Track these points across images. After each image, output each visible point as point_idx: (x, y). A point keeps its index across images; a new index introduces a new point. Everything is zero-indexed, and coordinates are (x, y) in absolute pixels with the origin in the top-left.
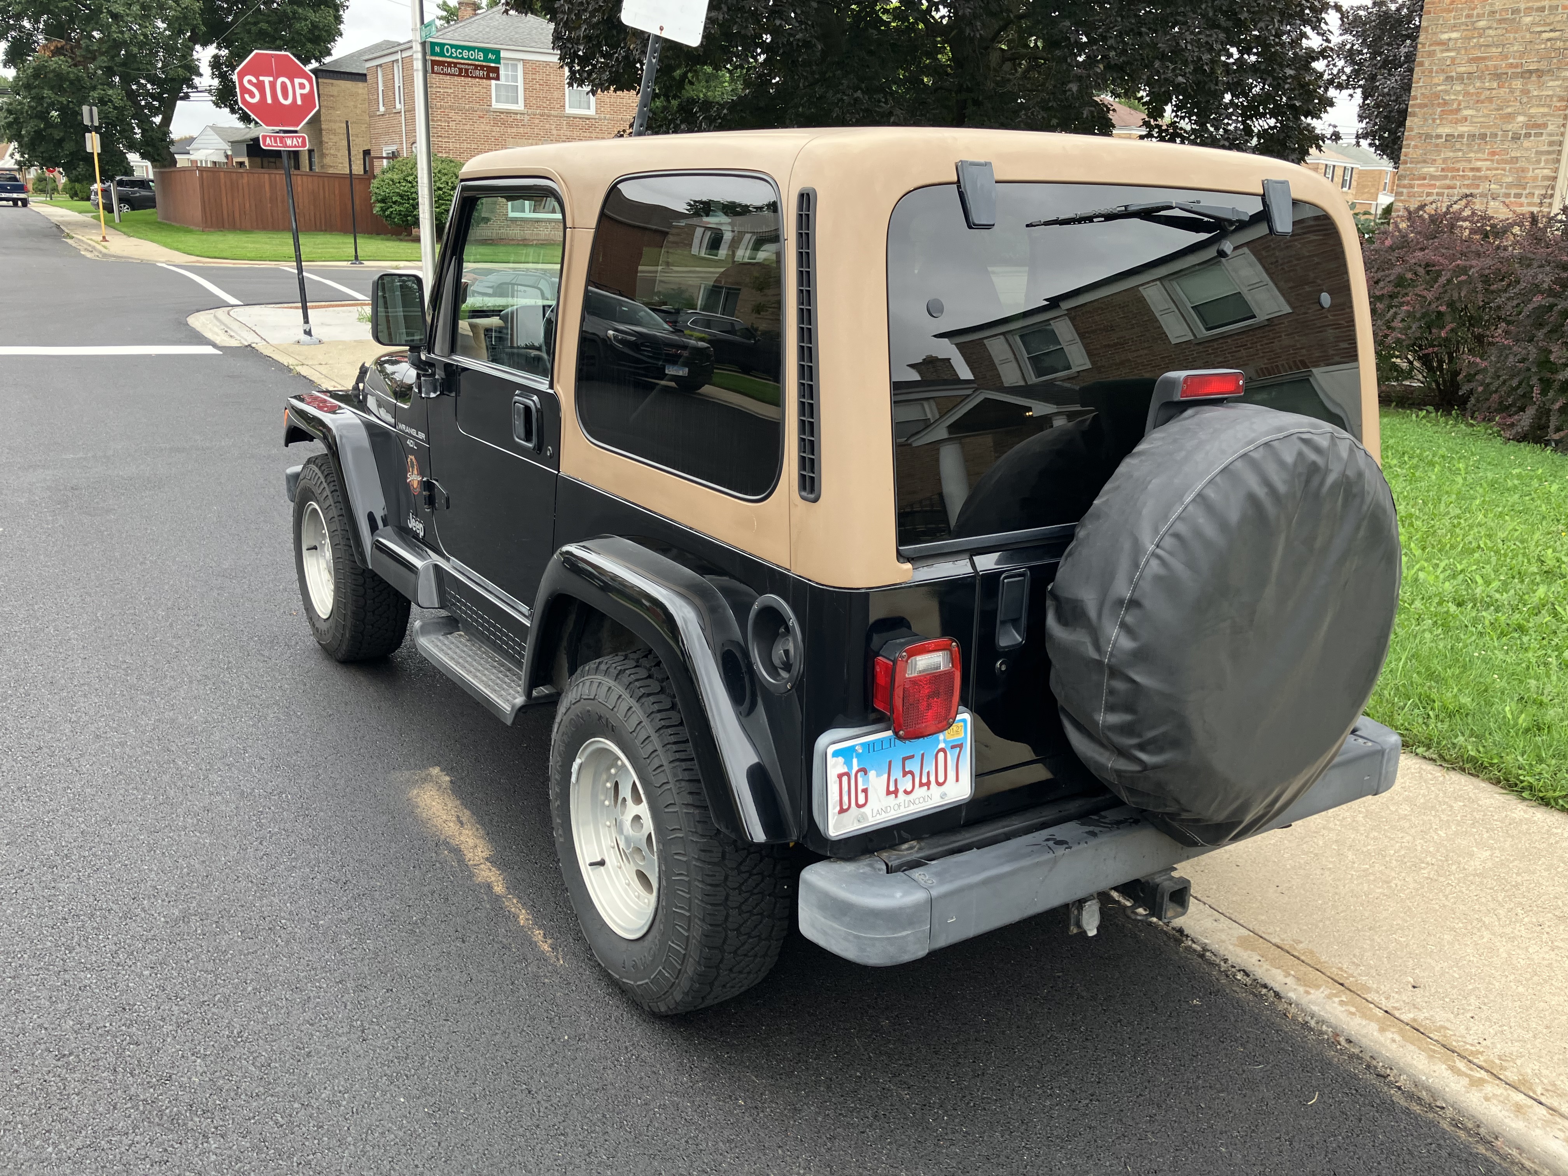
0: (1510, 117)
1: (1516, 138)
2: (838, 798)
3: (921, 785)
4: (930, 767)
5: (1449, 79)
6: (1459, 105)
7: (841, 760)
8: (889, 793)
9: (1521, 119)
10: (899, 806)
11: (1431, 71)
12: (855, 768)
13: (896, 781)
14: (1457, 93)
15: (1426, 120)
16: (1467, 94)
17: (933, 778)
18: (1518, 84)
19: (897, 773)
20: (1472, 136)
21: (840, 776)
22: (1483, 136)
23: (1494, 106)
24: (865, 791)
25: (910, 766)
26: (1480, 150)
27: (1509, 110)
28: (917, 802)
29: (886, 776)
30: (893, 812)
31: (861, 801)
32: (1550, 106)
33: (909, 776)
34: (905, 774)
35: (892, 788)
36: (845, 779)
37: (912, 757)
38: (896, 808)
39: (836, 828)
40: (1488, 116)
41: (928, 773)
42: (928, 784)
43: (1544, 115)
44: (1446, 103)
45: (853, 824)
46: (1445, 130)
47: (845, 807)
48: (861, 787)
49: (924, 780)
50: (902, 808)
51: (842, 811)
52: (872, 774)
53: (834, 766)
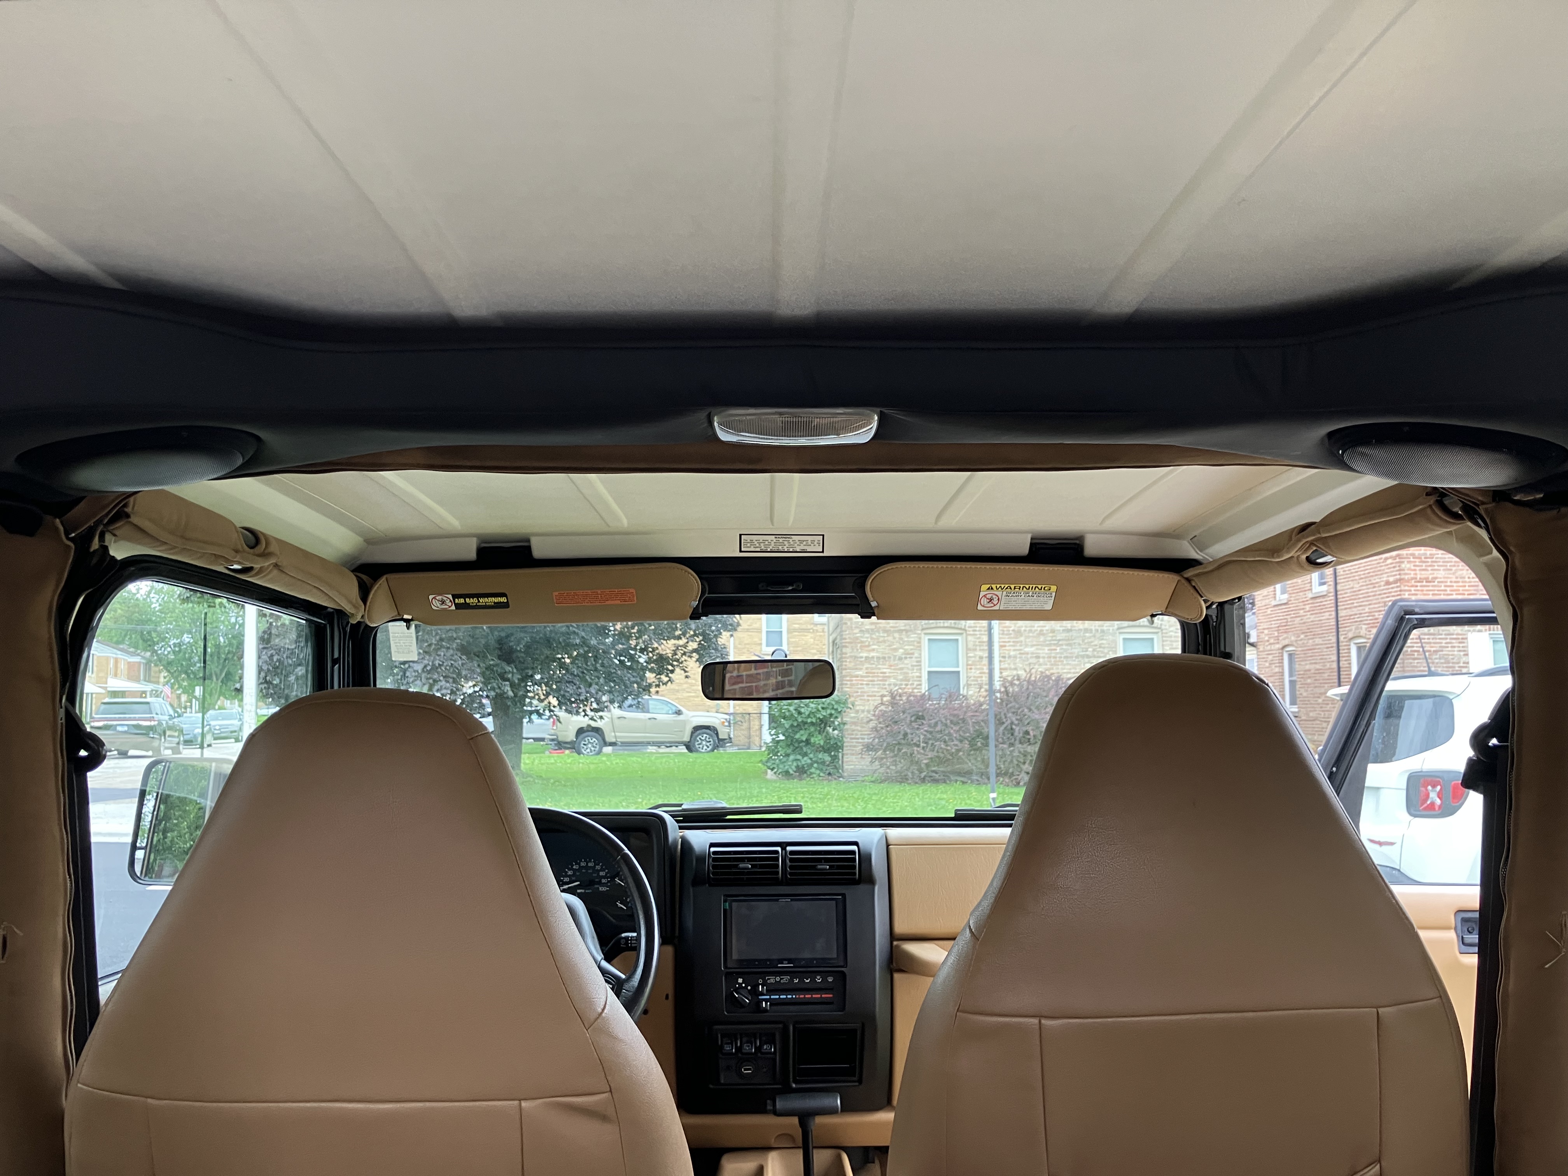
0: (896, 650)
1: (900, 659)
5: (861, 631)
6: (869, 642)
9: (901, 651)
11: (852, 627)
14: (867, 638)
15: (853, 649)
16: (872, 638)
18: (897, 635)
20: (878, 658)
22: (884, 658)
23: (887, 644)
26: (885, 665)
27: (895, 647)
32: (914, 645)
40: (885, 649)
43: (911, 649)
44: (862, 642)
46: (864, 655)
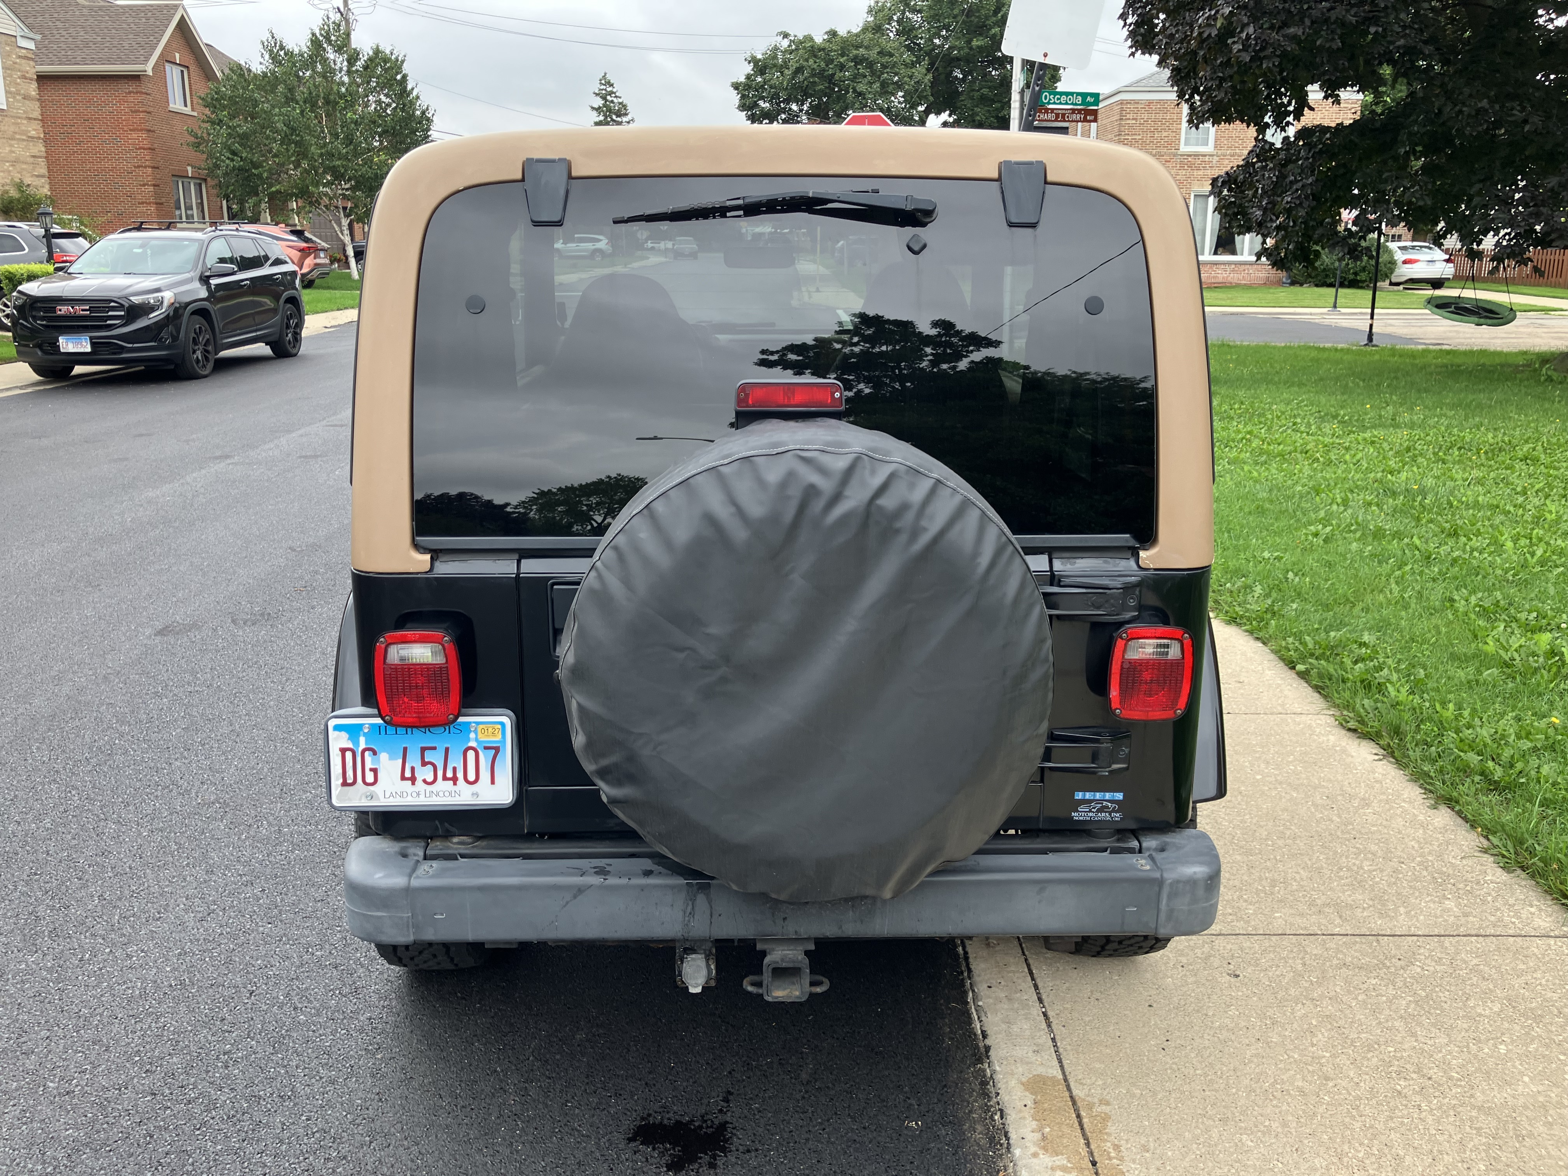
2: (341, 771)
3: (445, 778)
4: (456, 761)
7: (344, 735)
8: (403, 778)
10: (418, 794)
12: (362, 745)
13: (413, 769)
17: (460, 775)
19: (414, 760)
21: (343, 751)
24: (375, 771)
25: (429, 756)
28: (441, 794)
29: (400, 761)
30: (409, 798)
31: (370, 778)
33: (430, 767)
34: (424, 764)
35: (408, 774)
36: (349, 755)
37: (434, 748)
38: (414, 795)
39: (338, 797)
41: (455, 769)
42: (455, 779)
45: (360, 799)
47: (350, 781)
48: (369, 765)
49: (450, 774)
50: (422, 796)
51: (345, 784)
52: (384, 756)
53: (337, 739)
